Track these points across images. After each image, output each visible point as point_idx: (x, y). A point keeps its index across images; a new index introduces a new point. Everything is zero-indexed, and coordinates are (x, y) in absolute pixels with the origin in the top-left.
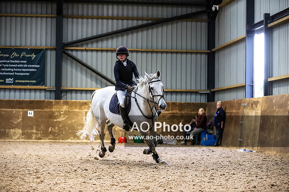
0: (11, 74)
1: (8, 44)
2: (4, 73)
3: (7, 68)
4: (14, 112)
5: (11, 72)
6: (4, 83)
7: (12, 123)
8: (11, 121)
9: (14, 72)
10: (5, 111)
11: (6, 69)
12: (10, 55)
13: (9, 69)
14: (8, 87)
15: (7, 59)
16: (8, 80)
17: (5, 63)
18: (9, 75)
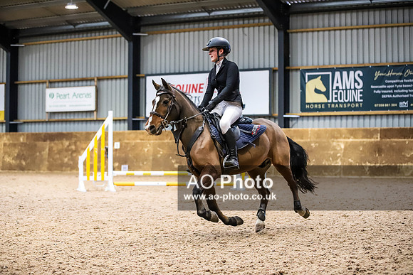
0: (406, 96)
1: (402, 60)
2: (398, 96)
3: (401, 89)
4: (407, 143)
5: (405, 93)
6: (398, 108)
7: (404, 156)
8: (403, 154)
9: (409, 93)
10: (396, 142)
11: (399, 91)
12: (403, 72)
13: (403, 91)
14: (402, 112)
15: (401, 78)
16: (402, 104)
17: (398, 84)
18: (402, 98)
